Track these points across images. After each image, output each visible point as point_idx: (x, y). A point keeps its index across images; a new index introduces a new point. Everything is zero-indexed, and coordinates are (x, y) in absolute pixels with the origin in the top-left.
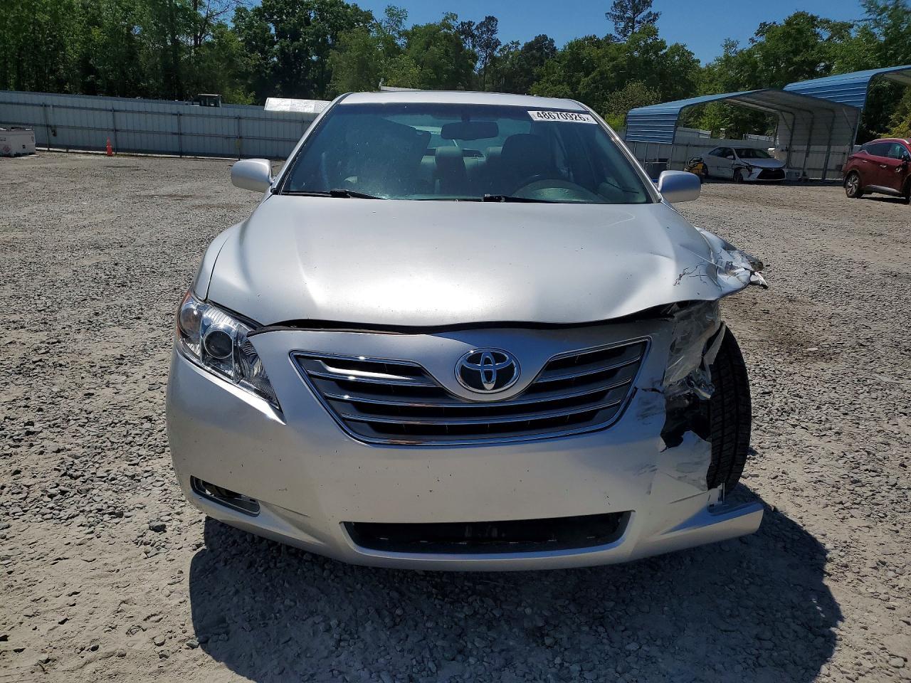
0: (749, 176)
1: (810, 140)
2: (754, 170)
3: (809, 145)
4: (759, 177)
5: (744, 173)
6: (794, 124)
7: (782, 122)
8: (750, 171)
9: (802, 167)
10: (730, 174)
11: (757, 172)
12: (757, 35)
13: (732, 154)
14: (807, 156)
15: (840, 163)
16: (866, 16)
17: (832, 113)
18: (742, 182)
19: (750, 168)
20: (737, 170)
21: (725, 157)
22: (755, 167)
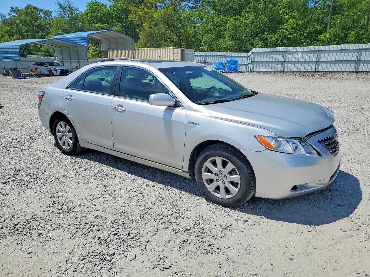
0: (56, 73)
1: (70, 58)
2: (58, 71)
3: (70, 60)
4: (60, 73)
5: (54, 72)
6: (62, 52)
7: (56, 51)
8: (56, 71)
9: (70, 67)
10: (47, 73)
11: (59, 71)
12: (11, 12)
13: (45, 64)
14: (71, 64)
15: (77, 66)
16: (60, 10)
17: (76, 48)
18: (53, 75)
19: (56, 70)
20: (50, 71)
21: (43, 66)
22: (58, 69)
